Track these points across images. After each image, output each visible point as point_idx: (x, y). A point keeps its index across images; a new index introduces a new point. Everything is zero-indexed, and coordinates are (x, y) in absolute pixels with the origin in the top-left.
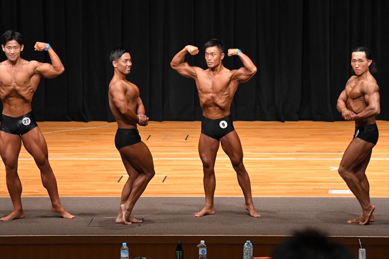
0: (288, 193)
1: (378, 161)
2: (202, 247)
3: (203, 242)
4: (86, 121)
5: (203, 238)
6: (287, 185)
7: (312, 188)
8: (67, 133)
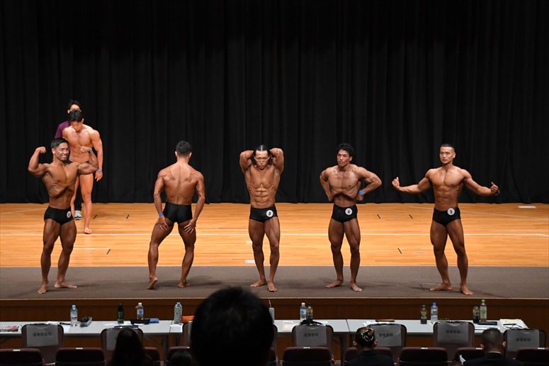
0: (210, 263)
1: (285, 236)
2: (140, 308)
3: (140, 304)
4: (42, 203)
5: (140, 301)
6: (212, 256)
7: (232, 258)
8: (26, 213)
